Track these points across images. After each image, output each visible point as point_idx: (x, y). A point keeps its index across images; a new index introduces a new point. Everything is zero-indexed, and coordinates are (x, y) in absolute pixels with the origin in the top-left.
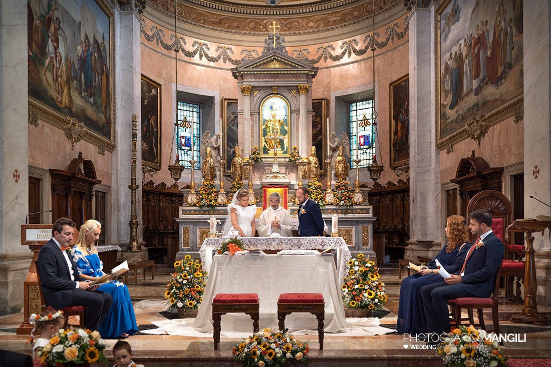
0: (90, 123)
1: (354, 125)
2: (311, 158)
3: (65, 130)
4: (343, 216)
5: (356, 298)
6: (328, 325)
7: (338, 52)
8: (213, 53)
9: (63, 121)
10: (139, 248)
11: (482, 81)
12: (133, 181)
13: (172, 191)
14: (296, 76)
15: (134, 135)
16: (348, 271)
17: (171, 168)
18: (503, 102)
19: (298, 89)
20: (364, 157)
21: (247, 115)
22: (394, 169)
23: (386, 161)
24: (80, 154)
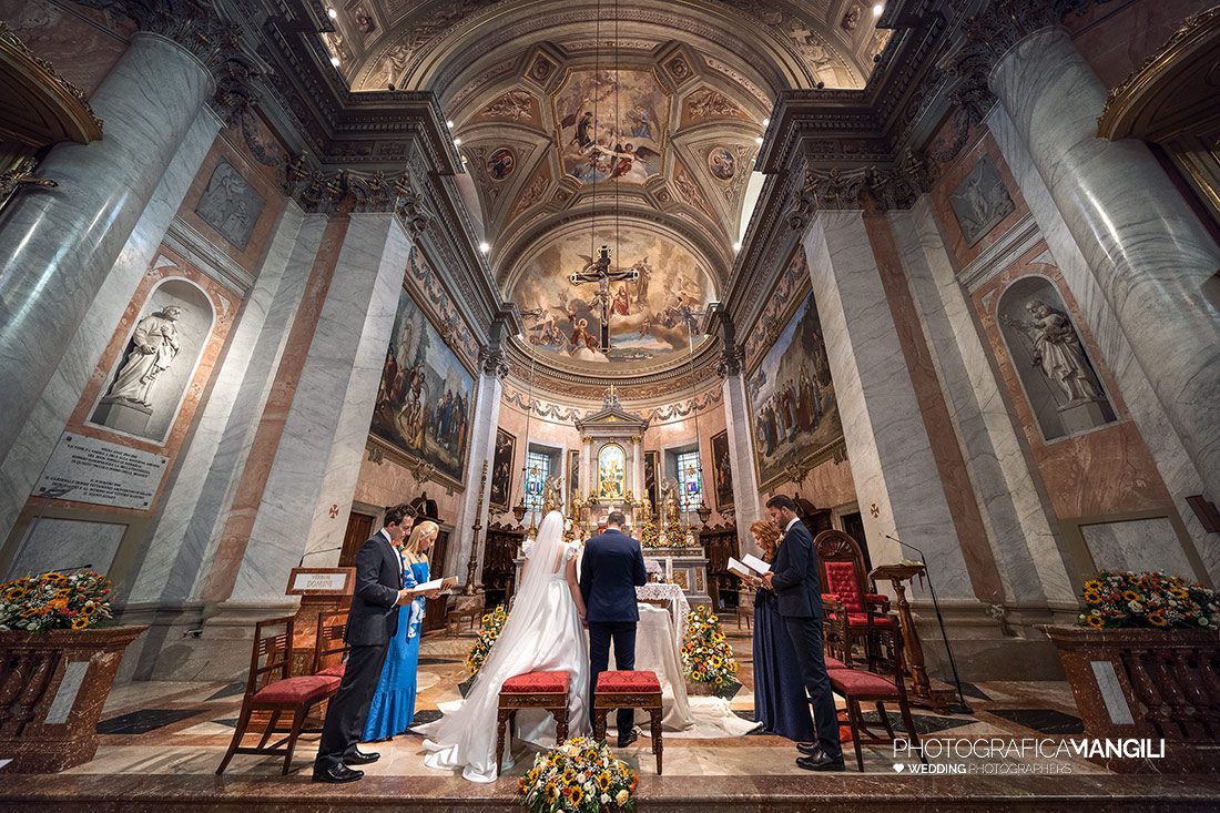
0: (441, 465)
1: (681, 473)
2: (644, 501)
3: (412, 470)
4: (676, 558)
5: (700, 668)
6: (666, 715)
7: (666, 413)
8: (563, 413)
9: (410, 461)
10: (474, 591)
11: (795, 429)
12: (477, 522)
13: (518, 532)
14: (630, 428)
15: (484, 478)
16: (687, 628)
17: (515, 510)
18: (820, 446)
19: (632, 440)
20: (695, 502)
21: (587, 461)
22: (721, 512)
23: (712, 504)
24: (424, 494)
